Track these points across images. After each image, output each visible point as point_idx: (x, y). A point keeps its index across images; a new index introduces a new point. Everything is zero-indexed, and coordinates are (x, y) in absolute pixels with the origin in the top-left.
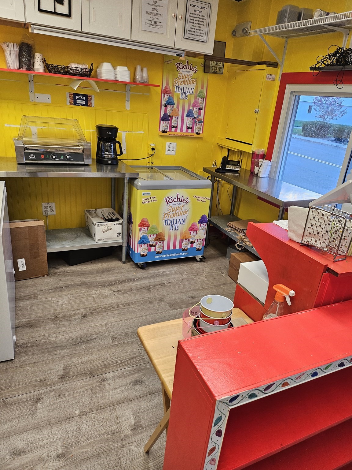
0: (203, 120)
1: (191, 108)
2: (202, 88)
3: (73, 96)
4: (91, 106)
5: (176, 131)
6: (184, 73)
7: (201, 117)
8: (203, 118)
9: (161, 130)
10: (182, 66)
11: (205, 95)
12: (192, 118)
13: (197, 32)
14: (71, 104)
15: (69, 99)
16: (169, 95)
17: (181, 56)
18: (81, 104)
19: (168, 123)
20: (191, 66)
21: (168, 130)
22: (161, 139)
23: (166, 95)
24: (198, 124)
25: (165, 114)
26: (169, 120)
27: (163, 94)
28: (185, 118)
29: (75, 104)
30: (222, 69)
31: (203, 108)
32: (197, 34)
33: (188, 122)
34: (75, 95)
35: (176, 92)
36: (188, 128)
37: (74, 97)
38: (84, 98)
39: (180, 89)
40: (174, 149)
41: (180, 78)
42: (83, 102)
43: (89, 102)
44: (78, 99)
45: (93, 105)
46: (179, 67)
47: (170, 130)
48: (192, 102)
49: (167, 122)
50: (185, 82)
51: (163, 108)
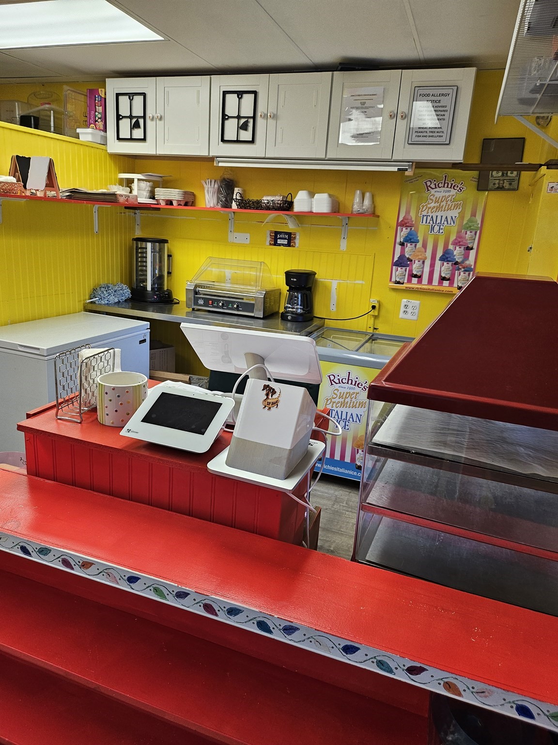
0: (472, 267)
1: (451, 247)
2: (474, 214)
3: (274, 234)
4: (294, 247)
5: (420, 282)
6: (438, 195)
7: (471, 261)
8: (473, 264)
9: (393, 279)
10: (435, 184)
11: (479, 226)
12: (450, 263)
13: (431, 132)
14: (271, 244)
15: (269, 239)
16: (409, 229)
17: (407, 170)
18: (283, 245)
19: (406, 271)
20: (453, 182)
21: (406, 281)
22: (393, 294)
23: (404, 229)
24: (462, 273)
25: (402, 256)
26: (407, 266)
27: (399, 227)
28: (438, 263)
29: (275, 244)
30: (516, 182)
31: (475, 247)
32: (431, 134)
33: (442, 269)
34: (276, 233)
35: (422, 223)
36: (443, 279)
37: (275, 236)
38: (287, 236)
39: (429, 218)
40: (416, 311)
41: (431, 201)
42: (285, 242)
43: (292, 241)
44: (280, 238)
45: (297, 245)
46: (429, 186)
47: (409, 281)
48: (453, 238)
49: (404, 268)
50: (439, 208)
51: (398, 248)
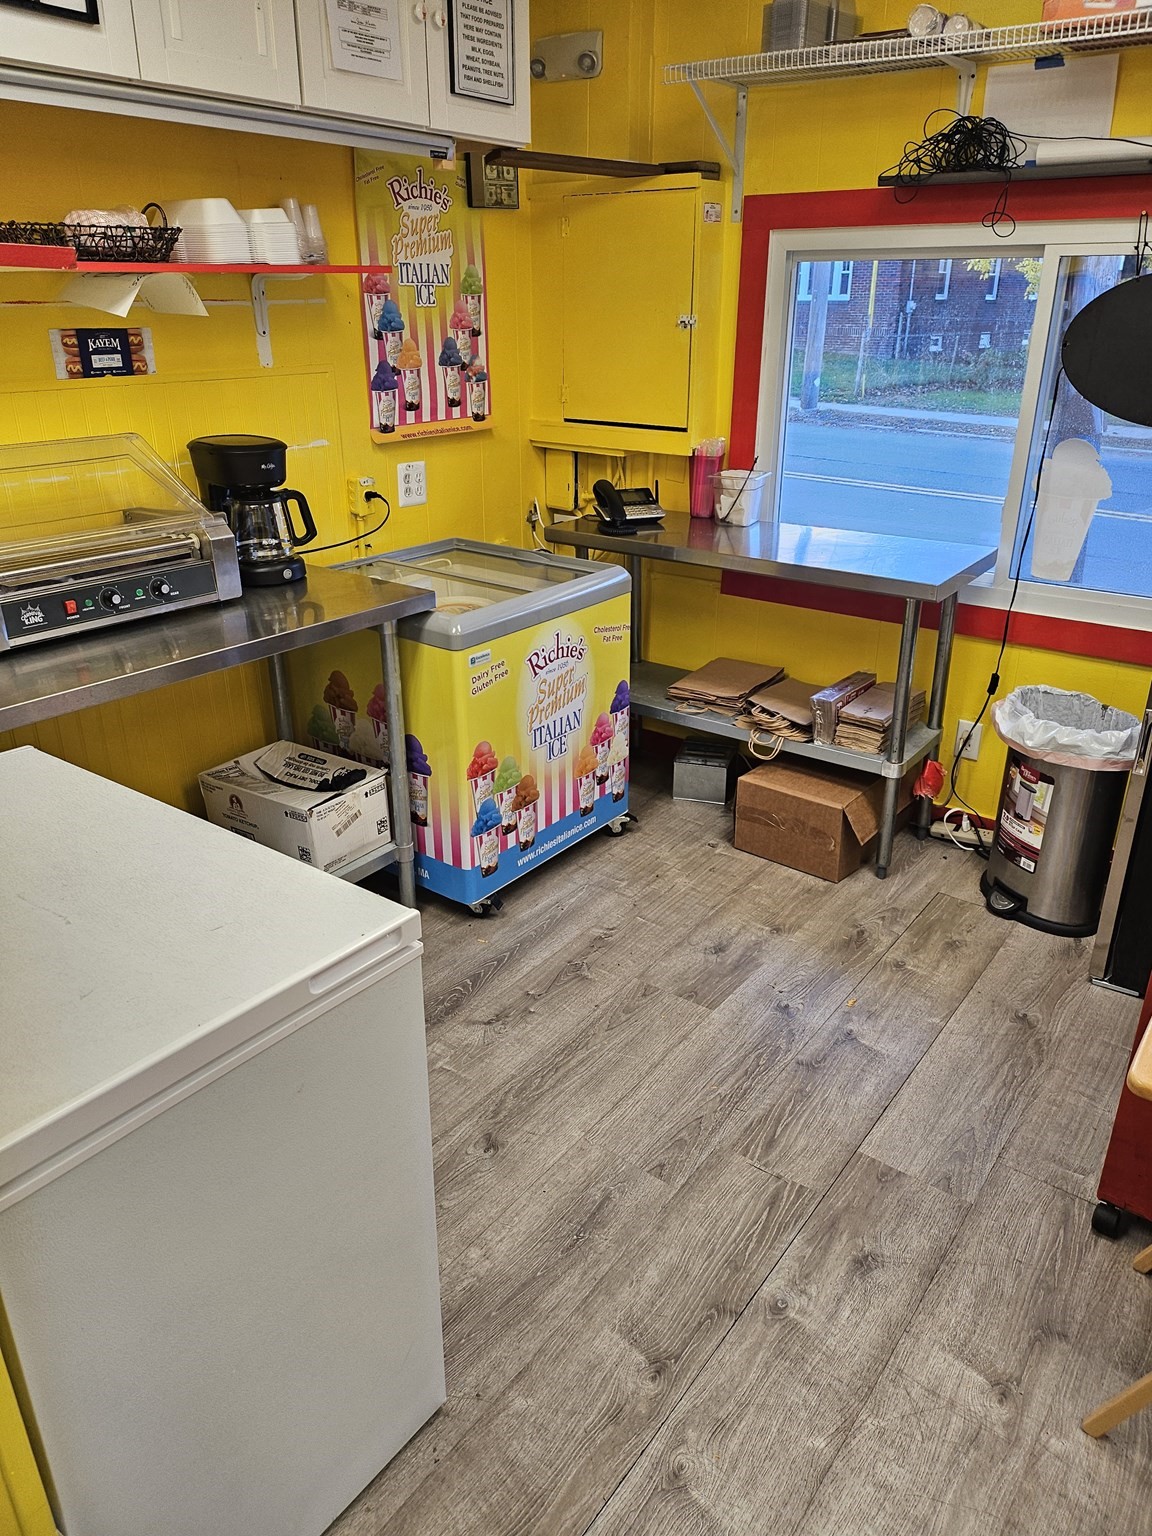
0: (485, 371)
1: (451, 334)
2: (471, 261)
3: (74, 341)
4: (145, 372)
5: (419, 418)
6: (415, 215)
7: (481, 361)
8: (484, 364)
9: (376, 423)
10: (407, 189)
11: (482, 283)
12: (455, 367)
13: (487, 72)
14: (72, 375)
15: (61, 358)
16: (383, 298)
17: (445, 158)
18: (112, 371)
19: (394, 397)
20: (432, 187)
21: (397, 423)
22: (380, 457)
23: (375, 298)
24: (475, 386)
25: (383, 365)
26: (393, 386)
27: (365, 294)
28: (439, 369)
29: (88, 371)
30: (515, 191)
31: (483, 330)
32: (487, 77)
33: (447, 380)
34: (83, 335)
35: (402, 282)
36: (452, 403)
37: (79, 346)
38: (116, 343)
39: (411, 269)
40: (423, 484)
41: (405, 231)
42: (116, 361)
43: (134, 357)
44: (97, 351)
45: (152, 367)
46: (398, 193)
47: (403, 420)
48: (450, 313)
49: (390, 392)
50: (420, 246)
51: (373, 343)
